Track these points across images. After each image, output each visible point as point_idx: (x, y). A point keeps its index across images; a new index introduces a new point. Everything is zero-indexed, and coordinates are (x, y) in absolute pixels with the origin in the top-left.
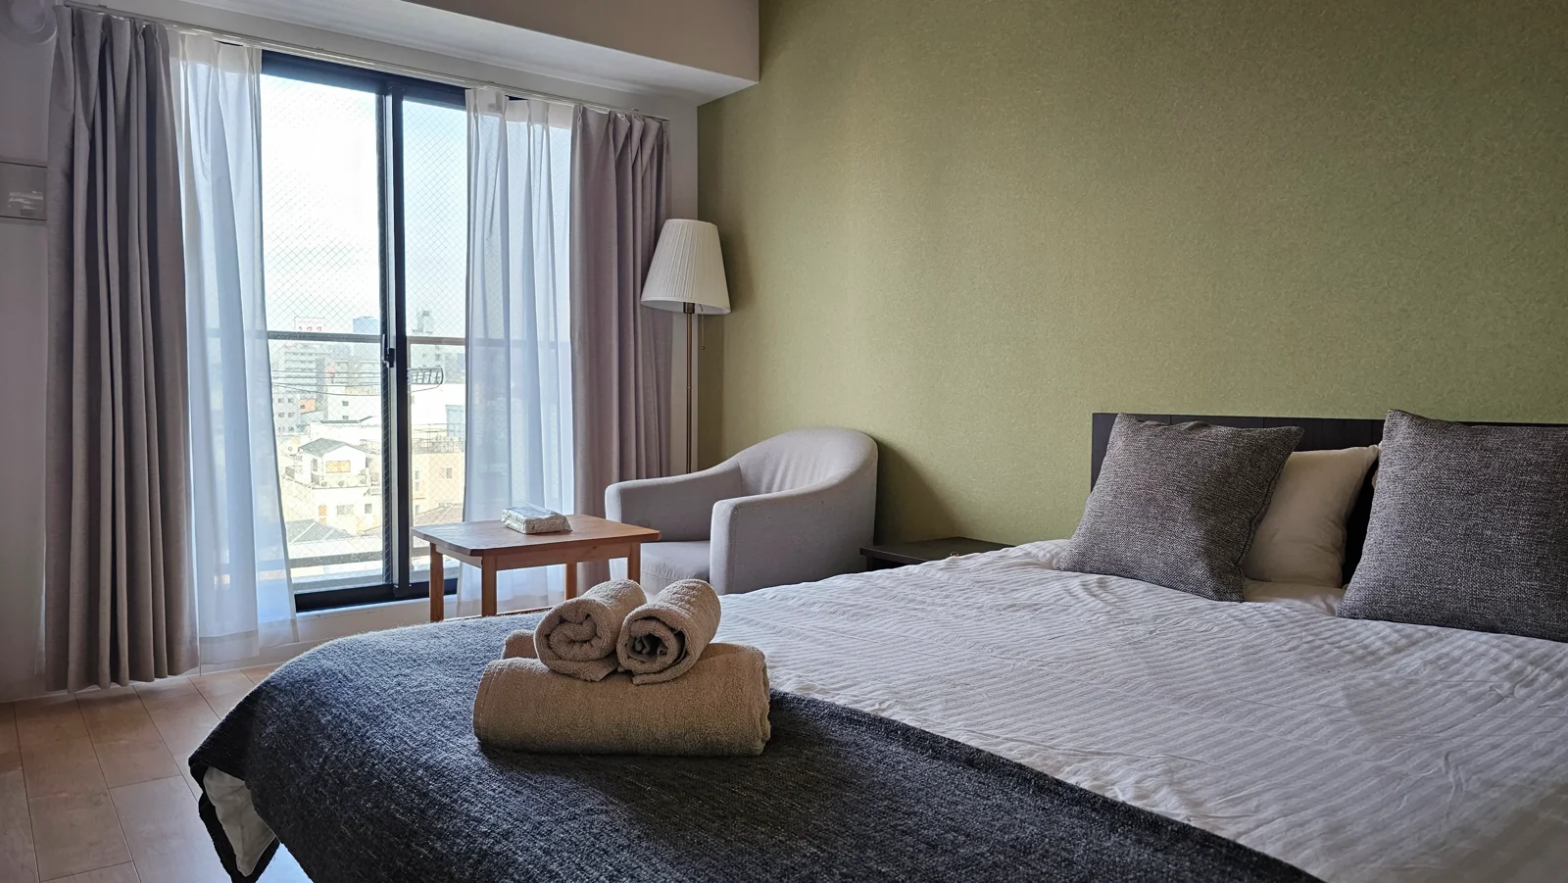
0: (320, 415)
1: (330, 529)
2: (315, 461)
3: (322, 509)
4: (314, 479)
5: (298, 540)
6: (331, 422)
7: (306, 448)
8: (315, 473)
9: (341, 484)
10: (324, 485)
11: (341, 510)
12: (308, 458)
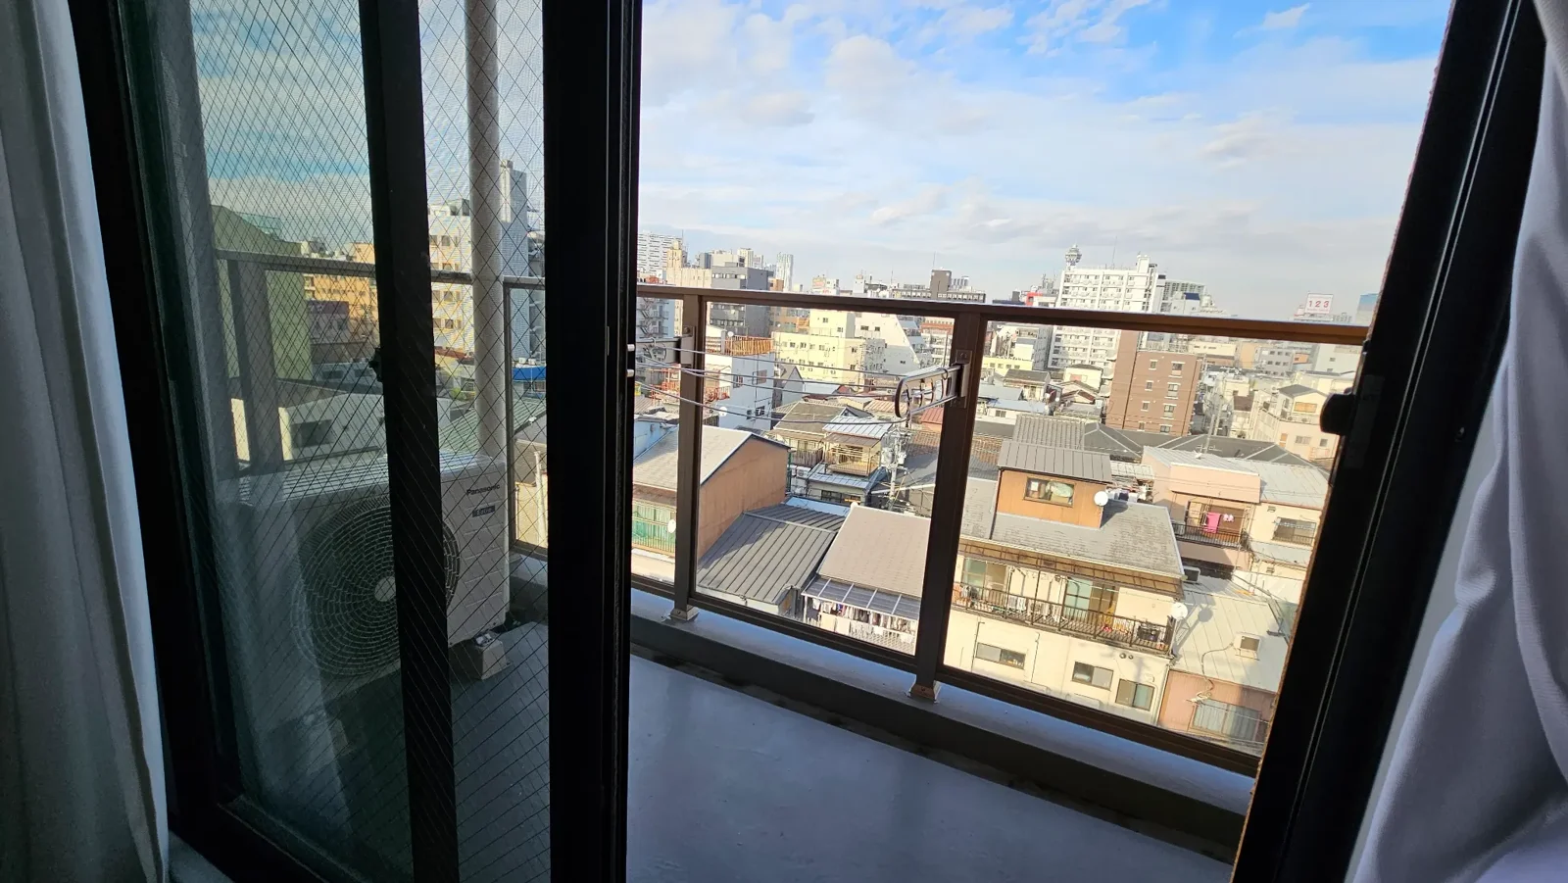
0: (1308, 367)
1: (1284, 452)
2: (1287, 401)
3: (1284, 436)
4: (1284, 414)
5: (1252, 458)
6: (1317, 373)
7: (1283, 390)
8: (1286, 410)
9: (1304, 421)
10: (1290, 419)
11: (1299, 440)
12: (1282, 397)
